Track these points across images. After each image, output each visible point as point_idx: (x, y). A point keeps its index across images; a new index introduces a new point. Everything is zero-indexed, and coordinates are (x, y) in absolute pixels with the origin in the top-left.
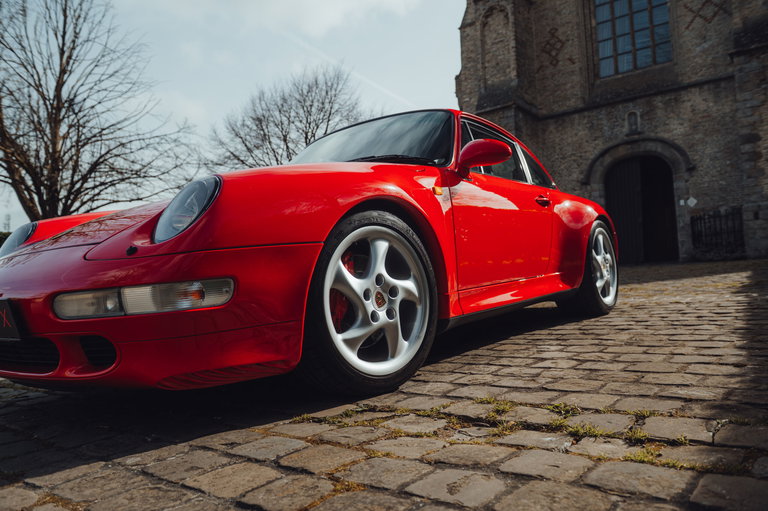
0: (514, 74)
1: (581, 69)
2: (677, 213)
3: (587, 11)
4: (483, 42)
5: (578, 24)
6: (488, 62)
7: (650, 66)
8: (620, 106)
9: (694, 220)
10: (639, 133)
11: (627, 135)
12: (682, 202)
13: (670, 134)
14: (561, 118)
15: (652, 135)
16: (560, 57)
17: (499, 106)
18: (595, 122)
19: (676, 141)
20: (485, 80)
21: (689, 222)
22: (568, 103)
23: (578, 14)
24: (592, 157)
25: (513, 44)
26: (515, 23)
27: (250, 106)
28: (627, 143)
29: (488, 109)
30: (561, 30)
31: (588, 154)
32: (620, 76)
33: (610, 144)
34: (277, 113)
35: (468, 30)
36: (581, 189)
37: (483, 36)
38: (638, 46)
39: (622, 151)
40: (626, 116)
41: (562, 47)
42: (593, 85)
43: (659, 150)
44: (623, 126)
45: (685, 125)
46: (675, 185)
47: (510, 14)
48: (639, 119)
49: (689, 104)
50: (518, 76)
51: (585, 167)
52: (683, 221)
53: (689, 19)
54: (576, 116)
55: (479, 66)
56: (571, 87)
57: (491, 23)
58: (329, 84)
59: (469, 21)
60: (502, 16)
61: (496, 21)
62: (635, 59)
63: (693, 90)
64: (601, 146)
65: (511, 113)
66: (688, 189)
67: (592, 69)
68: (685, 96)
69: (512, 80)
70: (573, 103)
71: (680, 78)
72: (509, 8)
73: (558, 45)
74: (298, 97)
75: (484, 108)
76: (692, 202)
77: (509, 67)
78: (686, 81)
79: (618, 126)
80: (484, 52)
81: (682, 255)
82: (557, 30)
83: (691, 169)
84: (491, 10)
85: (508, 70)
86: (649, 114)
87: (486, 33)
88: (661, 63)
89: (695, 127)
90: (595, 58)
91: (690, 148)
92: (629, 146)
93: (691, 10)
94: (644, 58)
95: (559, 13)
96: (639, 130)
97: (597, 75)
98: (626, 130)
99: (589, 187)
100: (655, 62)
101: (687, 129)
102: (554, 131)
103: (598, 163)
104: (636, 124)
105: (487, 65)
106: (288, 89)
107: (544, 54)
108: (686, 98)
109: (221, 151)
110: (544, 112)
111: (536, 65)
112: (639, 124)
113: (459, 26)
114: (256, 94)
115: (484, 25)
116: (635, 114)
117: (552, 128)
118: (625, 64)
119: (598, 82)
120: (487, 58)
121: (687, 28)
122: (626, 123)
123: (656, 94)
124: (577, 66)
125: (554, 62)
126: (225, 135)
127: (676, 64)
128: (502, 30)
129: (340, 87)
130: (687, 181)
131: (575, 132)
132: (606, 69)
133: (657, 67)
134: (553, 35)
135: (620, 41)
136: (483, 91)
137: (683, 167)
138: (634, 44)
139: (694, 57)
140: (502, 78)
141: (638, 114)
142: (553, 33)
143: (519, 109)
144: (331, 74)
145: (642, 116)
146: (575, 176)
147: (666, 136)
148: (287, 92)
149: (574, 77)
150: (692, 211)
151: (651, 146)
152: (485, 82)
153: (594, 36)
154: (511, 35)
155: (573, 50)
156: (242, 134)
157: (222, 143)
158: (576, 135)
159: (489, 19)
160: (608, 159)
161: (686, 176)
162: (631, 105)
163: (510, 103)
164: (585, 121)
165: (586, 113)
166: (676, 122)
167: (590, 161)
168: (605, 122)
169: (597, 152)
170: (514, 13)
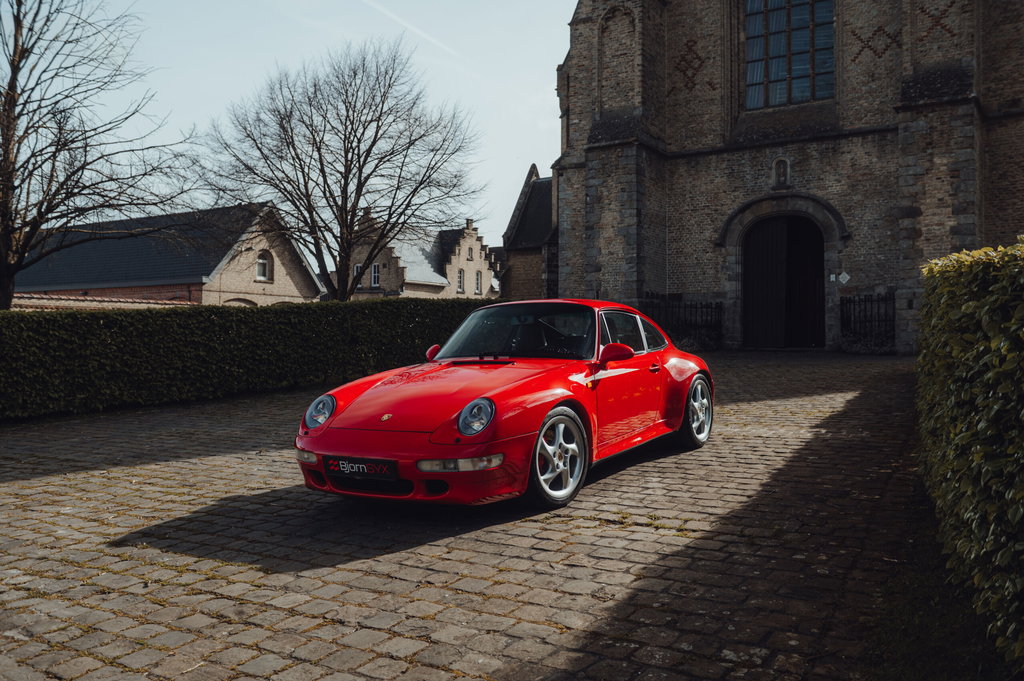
0: (638, 100)
1: (722, 97)
2: (826, 290)
3: (735, 21)
4: (601, 52)
5: (722, 38)
6: (607, 79)
7: (808, 101)
8: (768, 151)
9: (844, 302)
10: (789, 188)
11: (773, 189)
12: (833, 278)
13: (824, 192)
14: (694, 158)
15: (803, 190)
16: (698, 79)
17: (617, 142)
18: (736, 168)
19: (831, 202)
20: (602, 104)
21: (839, 303)
22: (704, 140)
23: (723, 25)
24: (729, 212)
25: (638, 60)
26: (642, 34)
27: (266, 94)
28: (773, 198)
29: (603, 143)
30: (700, 45)
31: (725, 208)
32: (771, 110)
33: (752, 198)
34: (306, 108)
35: (581, 28)
36: (714, 252)
37: (601, 44)
38: (794, 74)
39: (766, 209)
40: (774, 165)
41: (700, 66)
42: (736, 119)
43: (811, 210)
44: (769, 177)
45: (843, 182)
46: (827, 255)
47: (637, 20)
48: (789, 170)
49: (849, 156)
50: (643, 103)
51: (720, 224)
52: (832, 301)
53: (856, 49)
54: (714, 157)
55: (594, 84)
56: (708, 116)
57: (612, 28)
58: (383, 69)
59: (584, 16)
60: (627, 21)
61: (619, 27)
62: (790, 90)
63: (855, 139)
64: (741, 198)
65: (633, 151)
66: (840, 262)
67: (737, 98)
68: (844, 145)
69: (635, 108)
70: (711, 140)
71: (841, 123)
72: (637, 12)
73: (696, 63)
74: (337, 85)
75: (598, 141)
76: (845, 278)
77: (632, 90)
78: (848, 128)
79: (763, 176)
80: (602, 67)
81: (828, 343)
82: (696, 43)
83: (846, 238)
84: (614, 10)
85: (631, 94)
86: (802, 162)
87: (605, 40)
88: (819, 99)
89: (853, 186)
90: (742, 84)
91: (846, 212)
92: (775, 203)
93: (859, 38)
94: (800, 90)
95: (699, 21)
96: (788, 183)
97: (742, 106)
98: (772, 181)
99: (723, 250)
100: (814, 97)
101: (845, 187)
102: (685, 174)
103: (736, 221)
104: (785, 175)
105: (604, 83)
106: (324, 72)
107: (677, 73)
108: (846, 149)
109: (226, 158)
110: (674, 148)
111: (667, 86)
112: (788, 176)
113: (569, 21)
114: (275, 75)
115: (604, 30)
116: (784, 162)
117: (682, 170)
118: (778, 95)
119: (743, 114)
120: (605, 74)
121: (854, 61)
122: (773, 172)
123: (811, 140)
124: (717, 94)
125: (690, 85)
126: (231, 134)
127: (838, 103)
128: (626, 41)
129: (396, 73)
130: (840, 252)
131: (712, 177)
132: (755, 98)
133: (815, 103)
134: (690, 49)
135: (774, 64)
136: (598, 118)
137: (837, 233)
138: (790, 71)
139: (859, 99)
140: (623, 103)
141: (789, 163)
142: (690, 46)
143: (642, 146)
144: (385, 54)
145: (792, 167)
146: (707, 234)
147: (819, 193)
148: (322, 76)
149: (714, 108)
150: (845, 289)
151: (801, 205)
152: (602, 107)
153: (741, 55)
154: (637, 48)
155: (715, 71)
156: (256, 134)
157: (227, 146)
158: (712, 182)
159: (610, 23)
160: (749, 217)
161: (839, 245)
162: (780, 150)
163: (632, 139)
164: (724, 166)
165: (725, 155)
166: (832, 178)
167: (725, 218)
168: (747, 169)
169: (735, 206)
170: (642, 20)
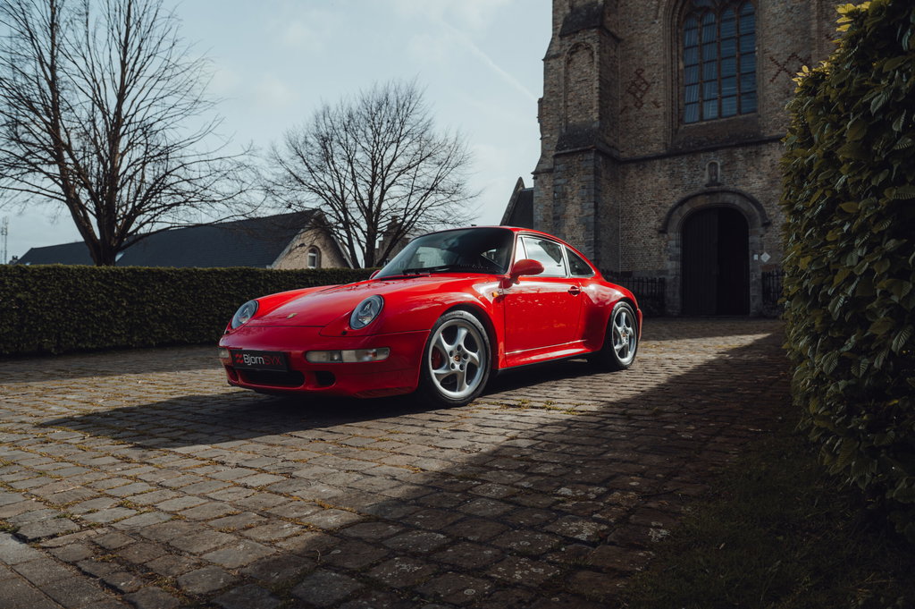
0: (596, 116)
1: (665, 113)
2: (751, 268)
3: (675, 53)
4: (567, 79)
5: (665, 67)
6: (571, 100)
7: (735, 115)
8: (702, 156)
9: (766, 276)
10: (719, 184)
11: (707, 186)
12: (756, 257)
13: (749, 188)
14: (643, 162)
15: (731, 187)
16: (645, 100)
17: (578, 149)
18: (676, 169)
19: (754, 195)
20: (567, 119)
21: (760, 278)
22: (650, 148)
23: (665, 56)
24: (671, 205)
25: (596, 84)
26: (599, 63)
27: (313, 122)
28: (706, 193)
29: (568, 151)
30: (647, 72)
31: (667, 202)
32: (704, 123)
33: (690, 193)
34: (343, 133)
35: (552, 62)
36: (658, 237)
37: (567, 72)
38: (724, 94)
39: (701, 202)
40: (707, 166)
41: (647, 89)
42: (676, 131)
43: (737, 203)
44: (703, 176)
45: (764, 179)
46: (750, 239)
47: (595, 53)
48: (719, 170)
49: (769, 158)
50: (600, 118)
51: (663, 215)
52: (755, 276)
53: (774, 72)
54: (658, 162)
55: (561, 104)
56: (653, 127)
57: (576, 60)
58: (402, 103)
59: (554, 53)
60: (587, 54)
61: (582, 59)
62: (720, 107)
63: (774, 145)
64: (680, 194)
65: (591, 156)
66: (762, 244)
67: (677, 116)
68: (765, 149)
69: (594, 122)
70: (656, 148)
71: (762, 131)
72: (595, 47)
73: (644, 87)
74: (366, 114)
75: (564, 149)
76: (766, 257)
77: (592, 108)
78: (768, 135)
79: (699, 175)
80: (567, 90)
81: (752, 311)
82: (643, 71)
83: (767, 225)
84: (577, 46)
85: (590, 111)
86: (729, 165)
87: (570, 70)
88: (744, 114)
89: (772, 182)
90: (680, 103)
91: (767, 203)
92: (708, 197)
93: (777, 63)
94: (730, 107)
95: (646, 53)
96: (719, 181)
97: (681, 121)
98: (706, 179)
99: (666, 236)
100: (740, 112)
101: (766, 183)
102: (635, 175)
103: (676, 212)
104: (716, 175)
105: (569, 103)
106: (356, 105)
107: (628, 95)
108: (766, 152)
109: (281, 170)
110: (626, 155)
111: (620, 106)
112: (719, 175)
113: (543, 57)
114: (320, 109)
115: (569, 61)
116: (716, 164)
117: (632, 172)
118: (710, 111)
119: (682, 127)
120: (570, 96)
121: (772, 81)
122: (707, 173)
123: (737, 146)
124: (661, 111)
125: (639, 104)
126: (285, 153)
127: (759, 116)
128: (587, 69)
129: (412, 105)
130: (762, 236)
131: (656, 177)
132: (691, 115)
133: (741, 117)
134: (639, 76)
135: (707, 86)
136: (564, 131)
137: (759, 221)
138: (720, 91)
139: (777, 111)
140: (584, 119)
141: (719, 164)
142: (639, 74)
143: (599, 152)
144: (404, 91)
145: (722, 167)
146: (653, 223)
147: (745, 189)
148: (355, 110)
149: (658, 122)
150: (766, 266)
151: (729, 198)
152: (567, 122)
153: (681, 80)
154: (595, 75)
155: (659, 92)
156: (304, 153)
157: (282, 162)
158: (656, 181)
159: (574, 56)
160: (687, 208)
161: (761, 230)
162: (712, 154)
163: (591, 146)
164: (666, 168)
165: (667, 160)
166: (755, 176)
167: (667, 210)
168: (686, 170)
169: (675, 201)
170: (599, 53)
